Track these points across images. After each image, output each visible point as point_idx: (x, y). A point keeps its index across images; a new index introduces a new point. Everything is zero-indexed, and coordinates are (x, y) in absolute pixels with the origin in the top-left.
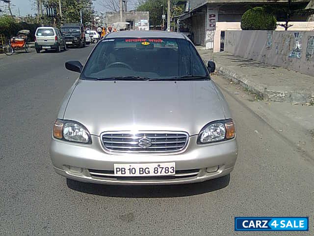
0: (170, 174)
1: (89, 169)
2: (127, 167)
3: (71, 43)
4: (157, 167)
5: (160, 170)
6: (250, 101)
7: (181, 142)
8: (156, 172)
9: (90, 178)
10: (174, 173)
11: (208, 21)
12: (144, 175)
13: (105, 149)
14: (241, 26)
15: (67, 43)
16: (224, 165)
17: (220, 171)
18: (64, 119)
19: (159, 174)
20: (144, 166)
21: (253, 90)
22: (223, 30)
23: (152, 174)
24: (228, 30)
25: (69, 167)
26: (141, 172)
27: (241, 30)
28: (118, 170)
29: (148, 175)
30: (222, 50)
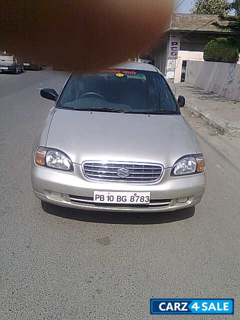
0: (144, 202)
1: (69, 195)
2: (106, 194)
3: (28, 65)
4: (133, 195)
5: (136, 198)
6: (211, 135)
7: (156, 173)
8: (132, 200)
9: (70, 203)
10: (149, 202)
11: (170, 49)
12: (121, 202)
13: (86, 176)
14: (204, 57)
15: (24, 64)
16: (193, 196)
17: (189, 202)
18: (47, 146)
19: (135, 202)
20: (122, 194)
21: (214, 124)
22: (185, 59)
23: (128, 202)
24: (190, 59)
25: (50, 192)
26: (119, 200)
27: (203, 60)
28: (97, 197)
29: (125, 203)
30: (182, 81)
